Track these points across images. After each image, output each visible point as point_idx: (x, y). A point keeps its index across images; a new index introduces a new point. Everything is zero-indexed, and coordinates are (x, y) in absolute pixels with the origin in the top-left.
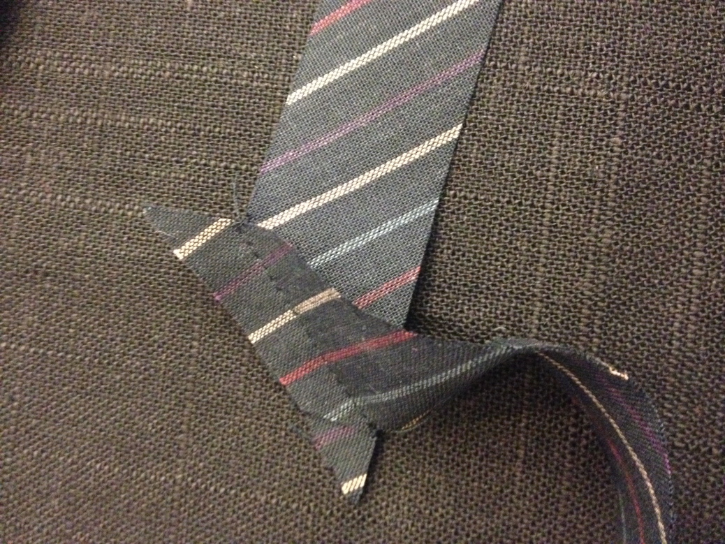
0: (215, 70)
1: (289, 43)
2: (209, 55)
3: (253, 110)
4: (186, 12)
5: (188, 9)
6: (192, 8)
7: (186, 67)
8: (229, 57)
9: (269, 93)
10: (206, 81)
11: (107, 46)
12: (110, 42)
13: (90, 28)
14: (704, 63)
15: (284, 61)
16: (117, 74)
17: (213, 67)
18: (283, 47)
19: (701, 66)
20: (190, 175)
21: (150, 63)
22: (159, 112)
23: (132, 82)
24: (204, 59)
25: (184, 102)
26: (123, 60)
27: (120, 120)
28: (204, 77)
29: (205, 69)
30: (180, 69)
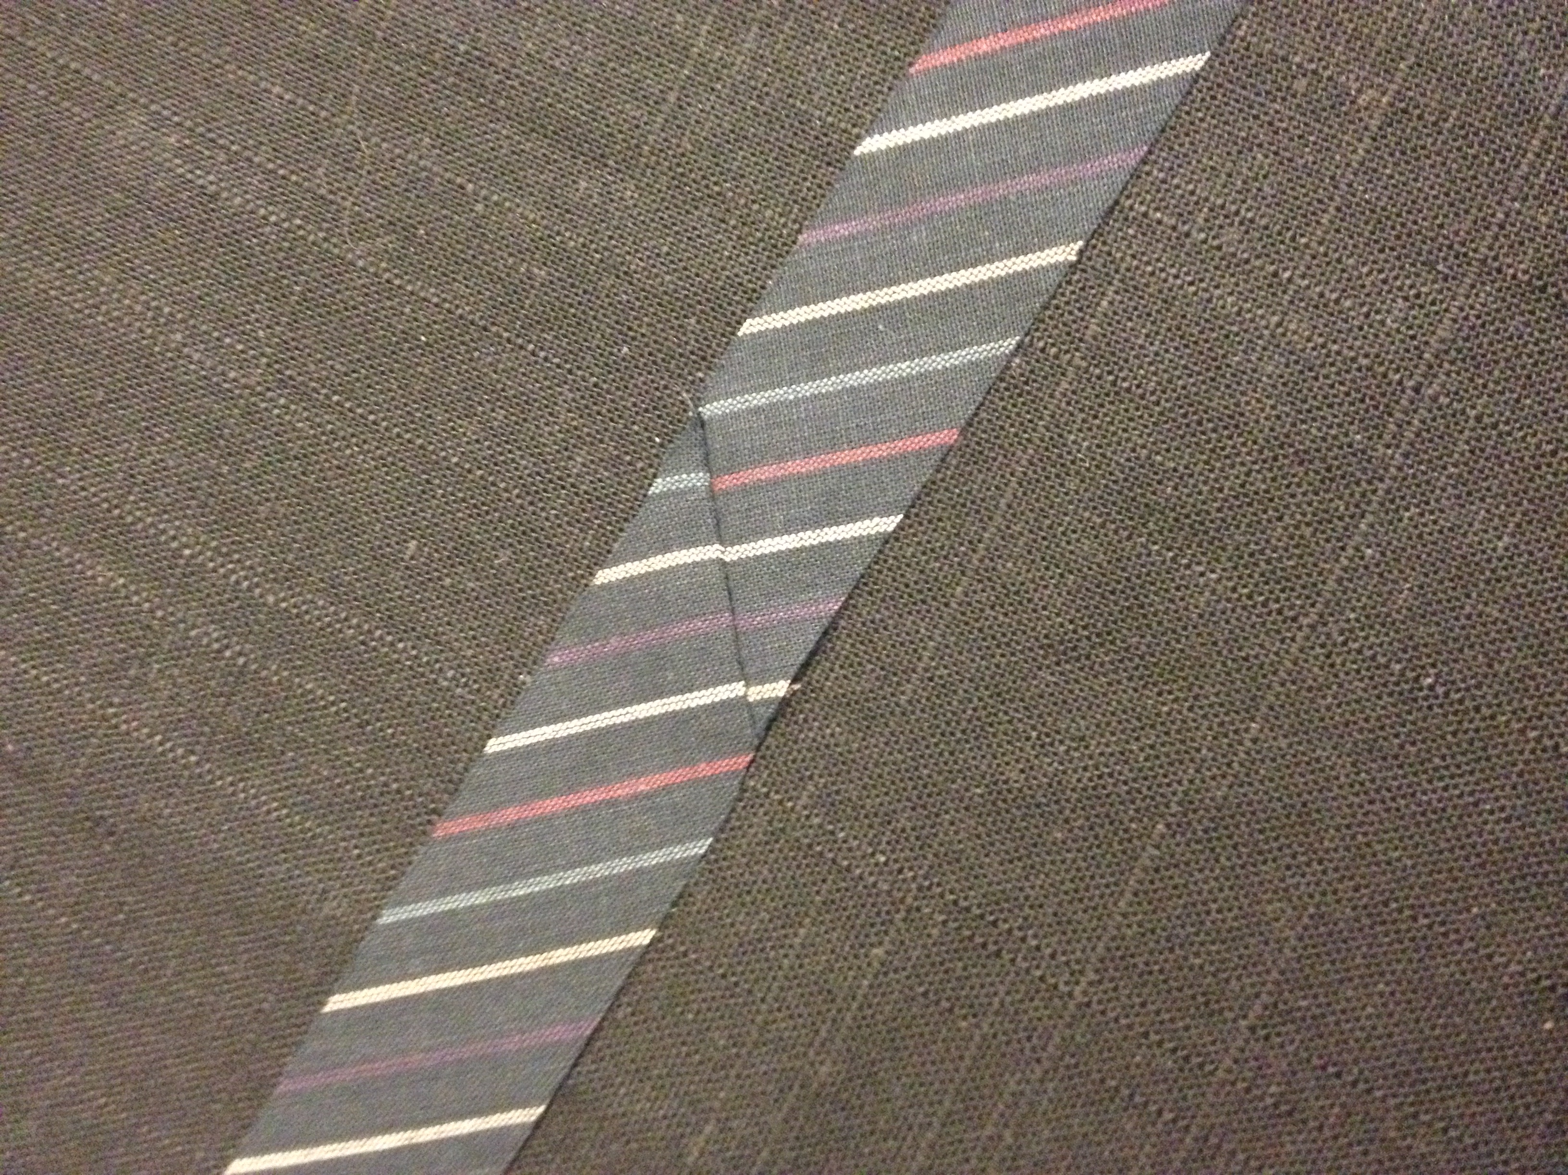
0: (414, 652)
1: (522, 656)
2: (413, 629)
3: (446, 725)
4: (402, 559)
5: (407, 557)
6: (412, 558)
7: (378, 633)
8: (438, 643)
9: (473, 711)
10: (398, 662)
11: (284, 561)
12: (291, 557)
13: (270, 527)
14: (1027, 898)
15: (506, 677)
16: (284, 605)
17: (413, 648)
18: (512, 658)
19: (1022, 899)
20: (336, 776)
21: (332, 609)
22: (324, 678)
23: (302, 624)
24: (405, 631)
25: (360, 678)
26: (298, 590)
27: (268, 669)
28: (396, 656)
29: (401, 645)
30: (369, 631)
